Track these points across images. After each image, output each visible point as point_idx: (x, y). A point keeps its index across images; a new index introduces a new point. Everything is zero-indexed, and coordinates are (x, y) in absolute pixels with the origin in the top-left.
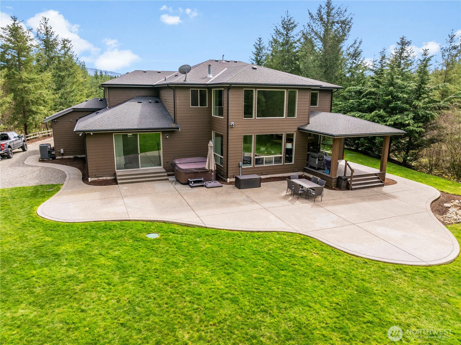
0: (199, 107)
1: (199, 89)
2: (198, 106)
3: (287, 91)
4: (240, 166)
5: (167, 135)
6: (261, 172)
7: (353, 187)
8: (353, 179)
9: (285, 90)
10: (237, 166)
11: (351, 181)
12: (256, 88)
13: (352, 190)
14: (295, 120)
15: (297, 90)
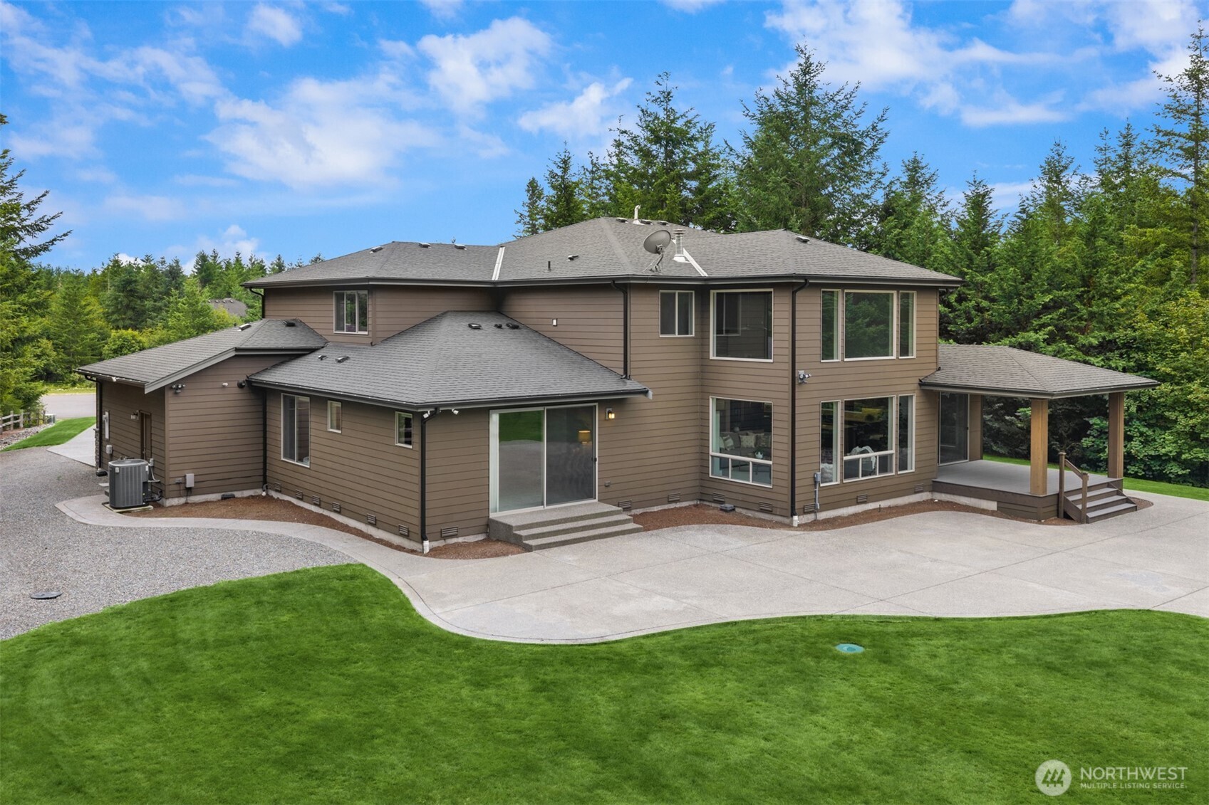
0: (677, 335)
1: (677, 292)
2: (674, 333)
3: (898, 293)
4: (815, 482)
5: (610, 412)
6: (854, 496)
7: (1090, 515)
8: (1089, 494)
9: (895, 292)
10: (811, 481)
11: (1085, 500)
12: (843, 286)
13: (1088, 522)
14: (911, 362)
15: (915, 292)
